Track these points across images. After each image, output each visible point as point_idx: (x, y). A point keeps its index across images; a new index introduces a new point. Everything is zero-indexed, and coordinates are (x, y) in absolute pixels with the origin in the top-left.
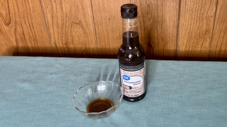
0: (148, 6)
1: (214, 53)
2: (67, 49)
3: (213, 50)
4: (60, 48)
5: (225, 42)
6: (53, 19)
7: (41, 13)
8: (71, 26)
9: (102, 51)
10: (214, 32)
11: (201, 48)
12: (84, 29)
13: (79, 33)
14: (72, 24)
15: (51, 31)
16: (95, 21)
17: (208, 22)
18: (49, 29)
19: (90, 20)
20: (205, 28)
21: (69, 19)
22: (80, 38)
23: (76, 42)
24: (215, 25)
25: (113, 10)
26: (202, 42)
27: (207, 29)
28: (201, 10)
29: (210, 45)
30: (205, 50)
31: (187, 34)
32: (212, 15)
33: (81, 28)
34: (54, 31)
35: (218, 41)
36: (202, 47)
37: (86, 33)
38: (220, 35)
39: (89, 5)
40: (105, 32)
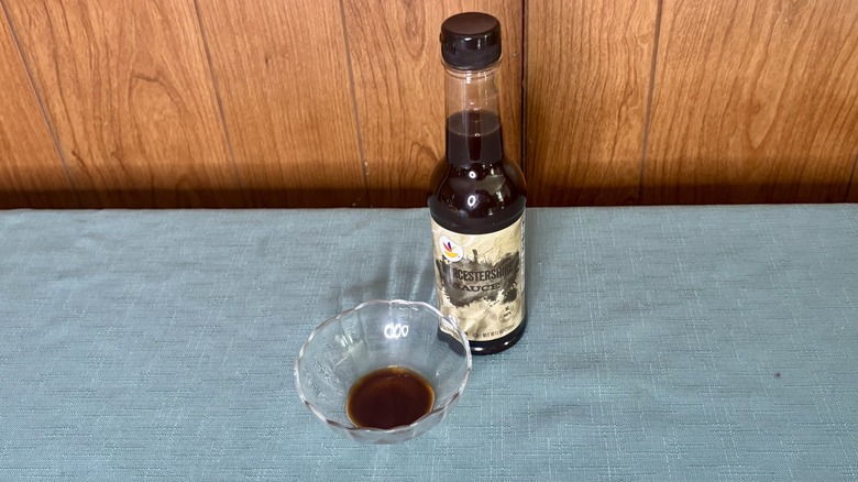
0: (409, 5)
1: (658, 170)
2: (123, 173)
3: (656, 161)
4: (99, 170)
5: (698, 129)
6: (56, 63)
7: (12, 44)
8: (130, 89)
9: (252, 175)
10: (654, 94)
11: (613, 155)
12: (177, 99)
13: (161, 113)
14: (131, 81)
15: (58, 109)
16: (215, 66)
17: (632, 58)
18: (47, 101)
19: (198, 66)
20: (620, 82)
21: (118, 65)
22: (165, 132)
23: (153, 146)
24: (659, 67)
25: (278, 22)
26: (614, 134)
27: (628, 84)
28: (603, 15)
29: (644, 141)
30: (626, 159)
31: (558, 104)
32: (645, 31)
33: (165, 95)
34: (66, 110)
35: (671, 126)
36: (616, 152)
37: (187, 111)
38: (677, 103)
39: (186, 9)
40: (256, 108)
